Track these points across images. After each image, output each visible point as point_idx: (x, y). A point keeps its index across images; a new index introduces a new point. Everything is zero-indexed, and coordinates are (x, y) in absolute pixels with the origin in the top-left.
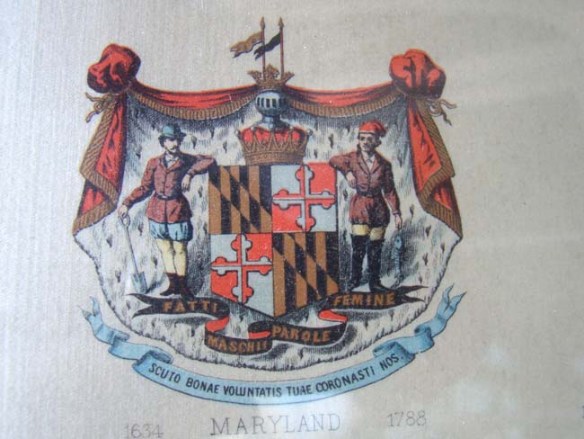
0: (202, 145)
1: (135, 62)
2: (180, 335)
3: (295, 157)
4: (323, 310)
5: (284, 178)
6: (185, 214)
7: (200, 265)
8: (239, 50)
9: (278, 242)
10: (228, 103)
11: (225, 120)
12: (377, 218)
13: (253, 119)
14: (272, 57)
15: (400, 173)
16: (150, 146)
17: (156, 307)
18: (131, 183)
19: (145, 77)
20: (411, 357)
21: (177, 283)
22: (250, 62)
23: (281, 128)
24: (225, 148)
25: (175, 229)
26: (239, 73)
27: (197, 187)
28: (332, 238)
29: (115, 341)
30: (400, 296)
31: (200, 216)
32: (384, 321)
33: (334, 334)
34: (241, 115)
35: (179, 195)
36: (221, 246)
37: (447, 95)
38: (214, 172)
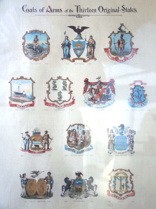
0: (94, 87)
1: (88, 80)
2: (91, 102)
3: (101, 88)
4: (103, 101)
5: (100, 90)
6: (92, 93)
7: (93, 97)
8: (97, 79)
9: (100, 95)
10: (96, 83)
11: (96, 85)
12: (108, 93)
13: (98, 85)
14: (100, 79)
15: (110, 90)
16: (89, 87)
17: (90, 100)
18: (88, 90)
19: (89, 81)
20: (110, 105)
21: (91, 98)
22: (98, 80)
23: (100, 85)
24: (95, 87)
25: (91, 94)
26: (97, 81)
27: (93, 90)
28: (104, 95)
29: (86, 103)
30: (110, 100)
31: (93, 93)
32: (108, 102)
33: (104, 103)
34: (97, 84)
35: (91, 91)
36: (95, 95)
37: (115, 82)
38: (94, 89)
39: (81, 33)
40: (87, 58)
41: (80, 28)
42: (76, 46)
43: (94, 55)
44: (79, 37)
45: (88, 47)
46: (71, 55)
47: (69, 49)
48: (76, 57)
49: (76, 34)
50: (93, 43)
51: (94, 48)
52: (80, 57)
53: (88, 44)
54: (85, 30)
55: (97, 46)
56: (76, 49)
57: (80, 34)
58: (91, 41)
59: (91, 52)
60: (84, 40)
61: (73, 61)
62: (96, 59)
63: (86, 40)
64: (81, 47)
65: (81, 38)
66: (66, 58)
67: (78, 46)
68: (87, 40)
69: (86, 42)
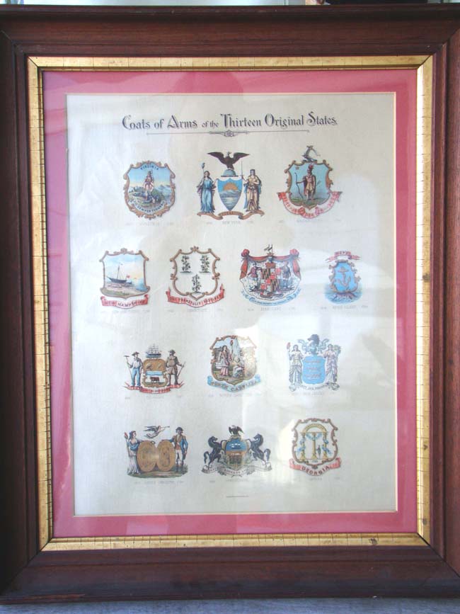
0: (259, 265)
1: (249, 252)
2: (256, 295)
3: (274, 267)
4: (278, 291)
5: (272, 270)
6: (257, 276)
7: (259, 284)
8: (265, 250)
10: (263, 259)
11: (263, 261)
12: (287, 277)
13: (268, 261)
14: (270, 251)
15: (291, 269)
16: (251, 266)
17: (253, 291)
18: (249, 272)
19: (251, 254)
20: (292, 298)
21: (256, 287)
22: (267, 252)
23: (272, 263)
24: (263, 266)
25: (255, 279)
26: (265, 254)
27: (259, 272)
29: (246, 296)
30: (291, 289)
31: (259, 277)
32: (288, 293)
33: (280, 295)
34: (265, 261)
35: (256, 273)
36: (263, 281)
37: (299, 256)
38: (261, 270)
39: (234, 165)
44: (230, 173)
47: (212, 195)
48: (225, 209)
52: (233, 210)
58: (253, 180)
62: (262, 213)
69: (244, 182)
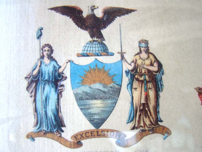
40: (134, 128)
41: (99, 13)
42: (83, 83)
43: (161, 115)
45: (136, 84)
46: (66, 121)
49: (85, 36)
50: (155, 68)
51: (158, 89)
53: (134, 74)
54: (118, 20)
55: (167, 80)
56: (87, 94)
57: (101, 36)
59: (146, 105)
60: (117, 58)
61: (77, 142)
63: (123, 57)
64: (105, 86)
65: (106, 51)
66: (45, 133)
67: (94, 82)
68: (129, 57)
